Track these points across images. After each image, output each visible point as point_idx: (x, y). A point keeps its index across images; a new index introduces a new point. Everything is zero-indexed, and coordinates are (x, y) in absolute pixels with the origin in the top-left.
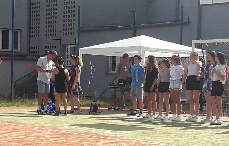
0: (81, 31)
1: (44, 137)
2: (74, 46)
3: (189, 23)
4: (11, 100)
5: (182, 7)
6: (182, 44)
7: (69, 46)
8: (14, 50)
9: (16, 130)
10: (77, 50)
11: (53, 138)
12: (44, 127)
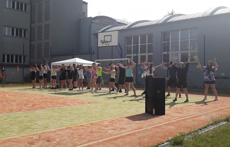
0: (52, 56)
1: (37, 99)
2: (49, 62)
3: (94, 53)
4: (23, 84)
5: (91, 47)
6: (91, 61)
7: (47, 62)
8: (24, 64)
9: (25, 96)
10: (50, 63)
11: (41, 99)
12: (37, 95)
